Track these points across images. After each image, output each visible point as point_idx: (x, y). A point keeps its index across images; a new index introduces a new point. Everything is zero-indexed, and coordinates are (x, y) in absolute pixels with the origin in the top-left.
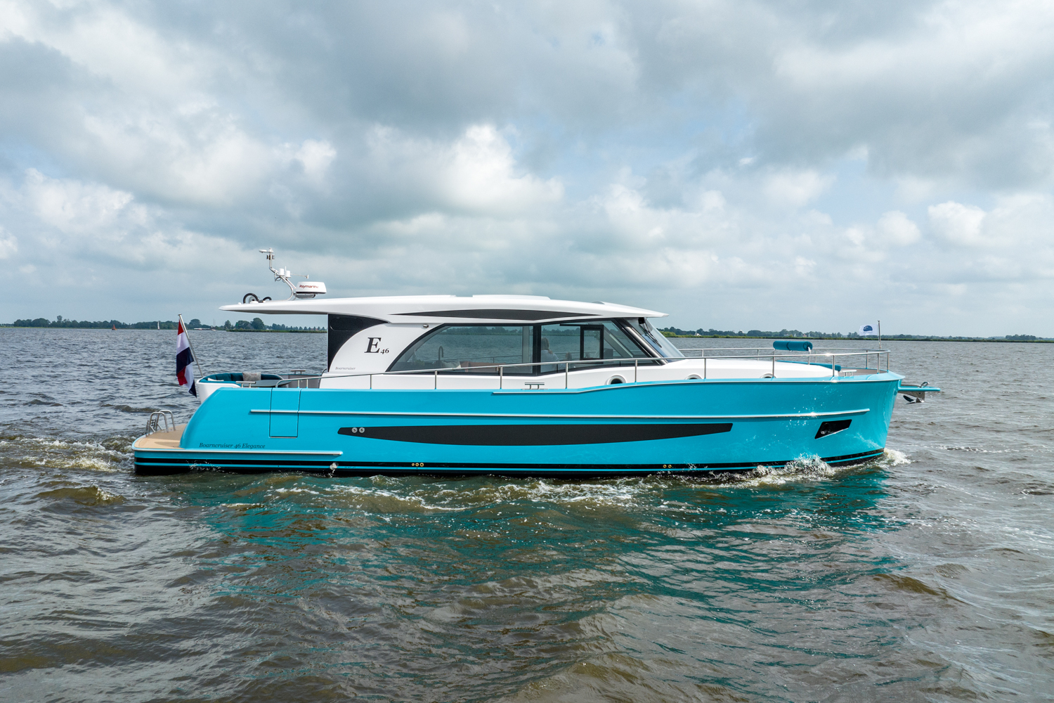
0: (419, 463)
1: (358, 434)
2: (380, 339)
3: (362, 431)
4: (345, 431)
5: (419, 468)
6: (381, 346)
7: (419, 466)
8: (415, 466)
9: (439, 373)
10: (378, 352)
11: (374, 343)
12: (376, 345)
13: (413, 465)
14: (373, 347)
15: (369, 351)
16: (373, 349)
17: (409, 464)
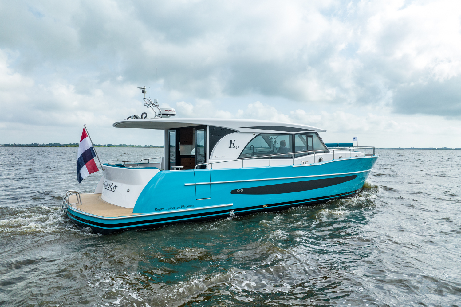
0: (266, 205)
1: (240, 193)
2: (235, 140)
3: (242, 191)
4: (234, 192)
5: (266, 208)
6: (236, 144)
7: (266, 207)
8: (264, 207)
9: (271, 158)
10: (234, 147)
11: (232, 143)
12: (233, 144)
13: (263, 206)
14: (232, 145)
15: (230, 147)
16: (232, 146)
17: (261, 206)
